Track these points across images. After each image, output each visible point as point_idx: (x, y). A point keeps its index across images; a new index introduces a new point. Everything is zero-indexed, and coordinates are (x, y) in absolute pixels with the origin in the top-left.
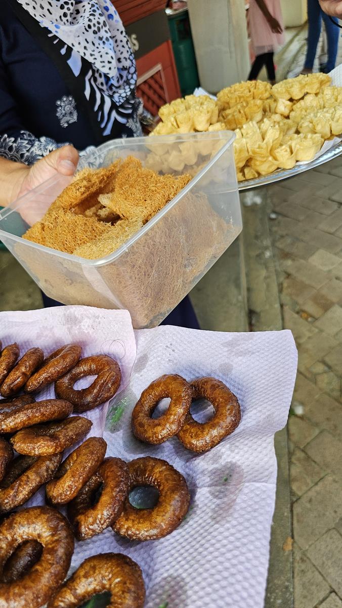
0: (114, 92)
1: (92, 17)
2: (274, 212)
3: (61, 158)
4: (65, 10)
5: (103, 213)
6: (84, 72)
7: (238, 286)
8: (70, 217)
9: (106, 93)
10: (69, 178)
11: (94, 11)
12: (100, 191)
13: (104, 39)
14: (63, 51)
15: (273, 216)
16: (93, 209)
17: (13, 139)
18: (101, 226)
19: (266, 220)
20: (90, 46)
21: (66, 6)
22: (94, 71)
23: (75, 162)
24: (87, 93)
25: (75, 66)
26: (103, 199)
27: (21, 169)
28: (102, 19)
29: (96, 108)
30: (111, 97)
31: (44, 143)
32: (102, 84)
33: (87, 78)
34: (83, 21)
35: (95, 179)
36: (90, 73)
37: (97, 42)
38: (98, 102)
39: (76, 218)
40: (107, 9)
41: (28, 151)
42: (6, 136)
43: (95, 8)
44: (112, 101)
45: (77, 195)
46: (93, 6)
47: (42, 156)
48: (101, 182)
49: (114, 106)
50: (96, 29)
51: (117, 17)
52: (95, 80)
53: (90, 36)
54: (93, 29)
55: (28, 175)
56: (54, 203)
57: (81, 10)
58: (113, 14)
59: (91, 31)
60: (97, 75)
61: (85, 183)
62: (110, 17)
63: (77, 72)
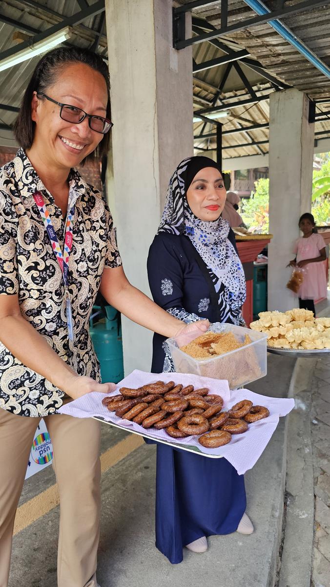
0: (232, 303)
1: (232, 267)
2: (316, 419)
3: (202, 324)
4: (221, 262)
5: (211, 350)
6: (220, 291)
7: (279, 465)
8: (197, 347)
9: (228, 303)
10: (202, 332)
11: (233, 264)
12: (213, 342)
13: (235, 277)
14: (214, 281)
15: (315, 422)
16: (208, 348)
17: (178, 311)
18: (207, 354)
19: (309, 424)
20: (228, 279)
21: (222, 261)
22: (224, 292)
23: (208, 327)
24: (219, 301)
25: (217, 287)
26: (213, 345)
27: (182, 324)
28: (236, 268)
29: (221, 309)
30: (230, 305)
31: (193, 316)
32: (227, 298)
33: (221, 294)
34: (228, 269)
35: (212, 336)
36: (223, 292)
37: (232, 278)
38: (224, 306)
39: (199, 348)
40: (238, 265)
41: (186, 317)
42: (176, 308)
43: (234, 263)
44: (230, 307)
45: (202, 340)
46: (233, 262)
47: (193, 321)
48: (213, 338)
49: (230, 310)
50: (233, 272)
51: (242, 269)
52: (224, 296)
53: (230, 275)
54: (232, 272)
55: (186, 327)
56: (194, 341)
57: (227, 262)
58: (241, 268)
59: (231, 273)
60: (225, 294)
61: (207, 336)
62: (239, 268)
63: (217, 291)
